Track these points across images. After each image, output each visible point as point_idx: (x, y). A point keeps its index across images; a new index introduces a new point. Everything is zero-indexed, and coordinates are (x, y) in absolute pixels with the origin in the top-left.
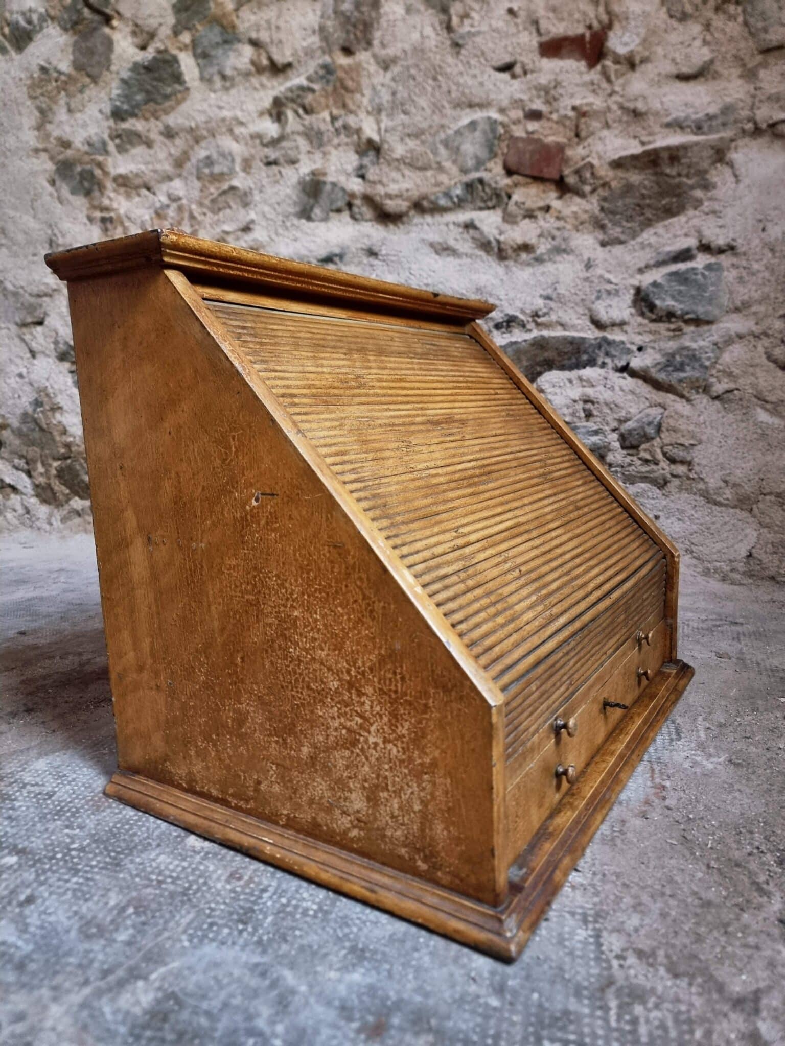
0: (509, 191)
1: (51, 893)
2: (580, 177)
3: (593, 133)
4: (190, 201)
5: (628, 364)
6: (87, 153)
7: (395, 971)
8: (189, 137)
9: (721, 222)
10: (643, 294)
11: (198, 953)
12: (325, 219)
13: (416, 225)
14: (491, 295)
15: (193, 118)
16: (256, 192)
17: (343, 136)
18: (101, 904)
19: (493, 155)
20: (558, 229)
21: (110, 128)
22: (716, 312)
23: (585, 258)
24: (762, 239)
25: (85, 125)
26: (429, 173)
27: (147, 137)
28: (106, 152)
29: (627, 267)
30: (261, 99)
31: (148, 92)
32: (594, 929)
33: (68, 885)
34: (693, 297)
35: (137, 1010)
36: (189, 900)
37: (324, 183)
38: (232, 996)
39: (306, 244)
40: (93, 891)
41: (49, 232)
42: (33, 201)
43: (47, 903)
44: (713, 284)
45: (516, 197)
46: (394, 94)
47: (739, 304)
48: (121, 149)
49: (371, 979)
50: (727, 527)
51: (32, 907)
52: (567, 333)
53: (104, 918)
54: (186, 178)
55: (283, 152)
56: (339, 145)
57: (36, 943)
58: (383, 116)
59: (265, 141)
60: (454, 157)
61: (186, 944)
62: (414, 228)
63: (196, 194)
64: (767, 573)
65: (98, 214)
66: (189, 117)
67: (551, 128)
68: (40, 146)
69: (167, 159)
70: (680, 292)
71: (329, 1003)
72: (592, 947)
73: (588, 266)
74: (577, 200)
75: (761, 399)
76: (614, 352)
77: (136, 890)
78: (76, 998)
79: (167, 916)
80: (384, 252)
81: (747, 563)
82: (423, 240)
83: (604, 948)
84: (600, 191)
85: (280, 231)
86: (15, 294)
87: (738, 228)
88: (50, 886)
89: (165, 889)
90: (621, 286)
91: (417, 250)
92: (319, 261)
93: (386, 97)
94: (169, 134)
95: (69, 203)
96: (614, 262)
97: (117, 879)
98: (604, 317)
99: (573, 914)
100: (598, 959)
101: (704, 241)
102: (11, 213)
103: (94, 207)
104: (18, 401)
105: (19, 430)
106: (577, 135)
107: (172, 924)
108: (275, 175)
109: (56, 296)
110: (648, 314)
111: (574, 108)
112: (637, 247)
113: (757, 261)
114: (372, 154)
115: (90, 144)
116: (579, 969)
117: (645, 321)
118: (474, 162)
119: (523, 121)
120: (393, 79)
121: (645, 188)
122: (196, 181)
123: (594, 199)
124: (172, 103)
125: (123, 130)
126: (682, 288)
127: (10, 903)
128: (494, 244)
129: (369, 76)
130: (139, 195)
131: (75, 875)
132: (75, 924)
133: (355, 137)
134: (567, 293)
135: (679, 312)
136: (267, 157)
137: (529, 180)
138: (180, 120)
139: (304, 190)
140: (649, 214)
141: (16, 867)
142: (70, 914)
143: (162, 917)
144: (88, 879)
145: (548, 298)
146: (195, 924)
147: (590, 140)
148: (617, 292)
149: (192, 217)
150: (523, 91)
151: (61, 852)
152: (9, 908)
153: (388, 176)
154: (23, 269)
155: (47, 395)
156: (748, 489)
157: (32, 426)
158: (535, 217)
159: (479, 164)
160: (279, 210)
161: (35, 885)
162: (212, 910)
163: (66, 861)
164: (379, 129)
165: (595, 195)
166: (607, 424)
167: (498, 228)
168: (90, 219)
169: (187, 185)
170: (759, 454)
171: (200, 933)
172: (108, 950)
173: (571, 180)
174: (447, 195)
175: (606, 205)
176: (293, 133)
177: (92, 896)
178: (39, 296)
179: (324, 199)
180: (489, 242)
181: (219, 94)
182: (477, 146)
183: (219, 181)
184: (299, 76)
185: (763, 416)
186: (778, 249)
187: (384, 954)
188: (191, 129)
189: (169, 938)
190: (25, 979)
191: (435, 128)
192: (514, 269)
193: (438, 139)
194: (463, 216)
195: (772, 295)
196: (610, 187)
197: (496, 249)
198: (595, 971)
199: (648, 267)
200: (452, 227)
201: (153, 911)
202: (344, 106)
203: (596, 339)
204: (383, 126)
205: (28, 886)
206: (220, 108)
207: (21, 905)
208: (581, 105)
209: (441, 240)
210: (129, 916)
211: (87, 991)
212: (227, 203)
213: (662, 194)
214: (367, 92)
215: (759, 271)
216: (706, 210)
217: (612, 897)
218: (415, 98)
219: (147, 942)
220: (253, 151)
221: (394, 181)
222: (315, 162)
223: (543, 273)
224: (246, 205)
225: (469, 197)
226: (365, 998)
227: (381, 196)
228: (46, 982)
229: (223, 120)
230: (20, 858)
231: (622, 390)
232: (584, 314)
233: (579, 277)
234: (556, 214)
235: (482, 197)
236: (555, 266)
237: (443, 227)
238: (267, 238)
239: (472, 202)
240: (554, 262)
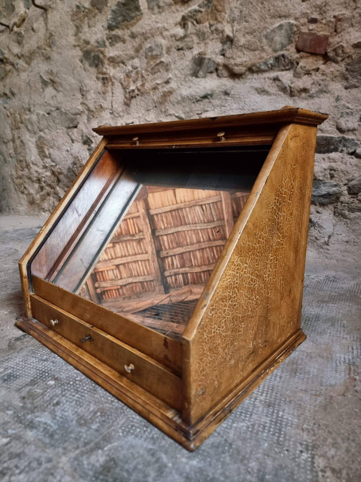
0: (298, 60)
1: (67, 401)
2: (336, 53)
3: (344, 30)
4: (142, 69)
5: (355, 151)
6: (96, 47)
7: (212, 463)
8: (142, 37)
11: (126, 440)
12: (205, 77)
13: (249, 79)
15: (145, 28)
16: (172, 64)
17: (215, 34)
18: (87, 409)
19: (290, 42)
20: (323, 80)
21: (107, 34)
23: (336, 95)
25: (96, 33)
26: (257, 53)
27: (123, 38)
28: (105, 46)
29: (358, 100)
30: (176, 17)
31: (124, 16)
32: (311, 454)
33: (74, 398)
35: (97, 464)
36: (124, 412)
37: (205, 59)
38: (138, 464)
39: (195, 89)
40: (84, 402)
41: (80, 85)
42: (73, 70)
43: (65, 406)
45: (301, 64)
46: (241, 12)
48: (111, 44)
49: (201, 465)
51: (59, 407)
52: (323, 135)
53: (88, 416)
54: (140, 58)
55: (185, 43)
56: (213, 39)
57: (59, 425)
58: (235, 23)
59: (177, 38)
60: (270, 44)
61: (121, 434)
62: (248, 81)
63: (144, 65)
65: (101, 76)
66: (142, 28)
67: (322, 27)
68: (76, 44)
69: (132, 48)
71: (181, 474)
72: (309, 464)
73: (338, 99)
74: (334, 65)
76: (348, 145)
77: (102, 404)
78: (72, 455)
79: (114, 419)
80: (232, 93)
82: (252, 87)
83: (315, 465)
84: (346, 60)
85: (183, 83)
86: (66, 114)
88: (67, 397)
89: (114, 405)
90: (355, 110)
91: (249, 92)
92: (200, 98)
93: (237, 13)
94: (133, 36)
95: (88, 70)
96: (351, 98)
97: (94, 397)
98: (344, 126)
99: (301, 444)
100: (311, 470)
102: (64, 76)
103: (99, 73)
104: (66, 162)
105: (67, 175)
106: (336, 31)
107: (115, 423)
108: (181, 55)
109: (83, 115)
111: (335, 17)
114: (229, 43)
115: (98, 42)
116: (302, 475)
118: (280, 46)
119: (307, 24)
120: (241, 4)
122: (145, 59)
123: (343, 64)
124: (135, 21)
125: (113, 35)
127: (50, 404)
128: (288, 88)
129: (229, 3)
130: (119, 66)
131: (77, 393)
132: (75, 418)
133: (221, 34)
136: (178, 46)
137: (309, 55)
138: (138, 29)
139: (195, 63)
141: (53, 386)
142: (74, 412)
143: (112, 419)
144: (82, 396)
146: (125, 425)
147: (342, 33)
148: (352, 114)
149: (142, 77)
150: (308, 9)
151: (72, 381)
152: (49, 406)
153: (236, 54)
154: (68, 102)
155: (78, 160)
157: (72, 173)
158: (311, 74)
159: (283, 47)
160: (183, 72)
161: (60, 396)
162: (133, 418)
163: (74, 386)
164: (233, 30)
165: (344, 62)
166: (342, 181)
167: (290, 80)
168: (98, 78)
169: (140, 61)
171: (127, 430)
172: (88, 432)
173: (331, 54)
174: (265, 63)
175: (349, 67)
176: (191, 33)
177: (83, 404)
178: (75, 115)
179: (204, 67)
180: (286, 88)
181: (157, 15)
182: (283, 37)
183: (155, 59)
184: (195, 4)
187: (208, 453)
188: (143, 33)
189: (114, 430)
190: (53, 442)
191: (261, 29)
192: (298, 101)
193: (262, 35)
194: (273, 74)
196: (352, 58)
197: (289, 91)
198: (309, 477)
200: (267, 80)
201: (108, 416)
202: (216, 19)
203: (339, 138)
204: (235, 28)
205: (58, 396)
206: (157, 22)
207: (54, 405)
208: (338, 15)
209: (261, 87)
210: (98, 417)
211: (77, 452)
212: (159, 69)
214: (228, 11)
217: (322, 438)
218: (251, 13)
219: (104, 431)
220: (171, 43)
221: (239, 57)
222: (201, 48)
223: (313, 104)
224: (167, 70)
225: (277, 64)
226: (198, 474)
227: (232, 65)
228: (61, 445)
229: (158, 28)
230: (56, 382)
231: (351, 164)
232: (333, 125)
233: (331, 106)
234: (322, 72)
235: (283, 64)
236: (320, 99)
237: (263, 80)
238: (177, 87)
239: (278, 67)
240: (320, 98)
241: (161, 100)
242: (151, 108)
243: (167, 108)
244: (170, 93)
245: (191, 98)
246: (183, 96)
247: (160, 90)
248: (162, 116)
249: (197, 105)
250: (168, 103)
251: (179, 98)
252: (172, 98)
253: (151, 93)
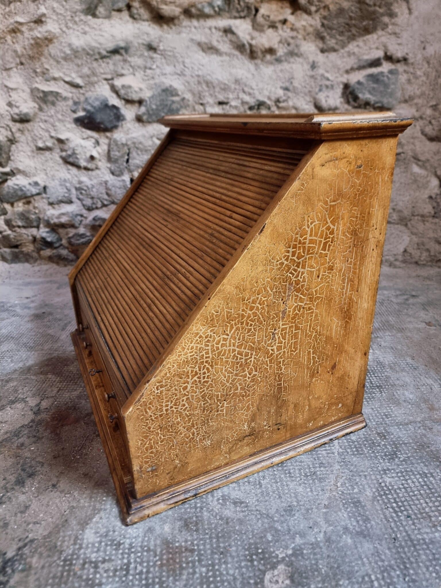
0: (257, 5)
9: (399, 41)
10: (351, 89)
12: (108, 17)
13: (185, 27)
14: (246, 85)
20: (292, 38)
22: (394, 102)
23: (311, 60)
24: (423, 55)
29: (339, 69)
34: (381, 92)
39: (96, 38)
44: (393, 84)
45: (262, 11)
47: (407, 97)
50: (393, 236)
62: (184, 30)
64: (414, 260)
70: (374, 89)
73: (313, 66)
74: (305, 16)
75: (416, 159)
81: (404, 255)
82: (192, 40)
84: (322, 11)
85: (70, 25)
87: (410, 46)
90: (335, 83)
91: (188, 47)
92: (108, 52)
96: (330, 65)
98: (324, 104)
101: (388, 54)
110: (352, 103)
112: (345, 55)
113: (419, 69)
117: (350, 108)
121: (352, 12)
123: (317, 17)
126: (375, 86)
128: (247, 46)
134: (299, 87)
135: (372, 102)
140: (354, 31)
145: (286, 89)
148: (332, 87)
156: (406, 213)
158: (276, 28)
160: (68, 7)
165: (318, 13)
167: (249, 34)
170: (412, 192)
173: (303, 1)
174: (211, 5)
175: (326, 22)
179: (107, 0)
180: (243, 45)
185: (416, 169)
186: (431, 62)
192: (261, 66)
194: (223, 22)
195: (427, 92)
196: (328, 9)
197: (248, 51)
199: (352, 69)
200: (214, 30)
209: (206, 41)
213: (363, 18)
215: (420, 76)
216: (390, 31)
223: (281, 71)
225: (226, 8)
227: (157, 2)
232: (310, 102)
233: (306, 75)
234: (291, 26)
235: (237, 9)
236: (290, 65)
237: (207, 31)
238: (59, 30)
239: (228, 12)
240: (289, 62)
241: (30, 53)
242: (13, 65)
243: (47, 66)
244: (49, 40)
245: (91, 52)
246: (74, 47)
247: (27, 34)
248: (37, 79)
249: (103, 65)
250: (46, 58)
251: (68, 52)
252: (53, 49)
253: (9, 38)
